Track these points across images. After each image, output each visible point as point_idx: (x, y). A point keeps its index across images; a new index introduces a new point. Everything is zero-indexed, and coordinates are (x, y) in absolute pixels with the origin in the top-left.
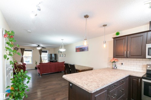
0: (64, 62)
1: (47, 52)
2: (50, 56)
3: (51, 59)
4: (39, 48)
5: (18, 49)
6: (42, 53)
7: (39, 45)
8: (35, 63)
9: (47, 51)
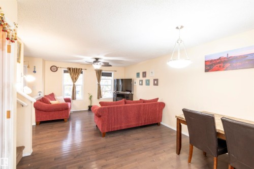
0: (158, 99)
1: (111, 76)
2: (116, 83)
3: (117, 90)
4: (98, 66)
5: (57, 68)
6: (102, 77)
7: (97, 59)
8: (88, 97)
9: (111, 73)
